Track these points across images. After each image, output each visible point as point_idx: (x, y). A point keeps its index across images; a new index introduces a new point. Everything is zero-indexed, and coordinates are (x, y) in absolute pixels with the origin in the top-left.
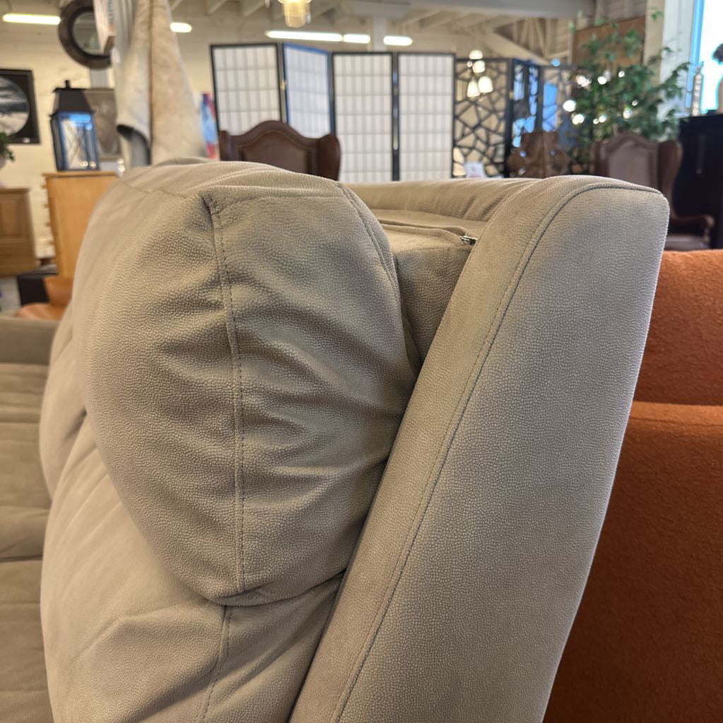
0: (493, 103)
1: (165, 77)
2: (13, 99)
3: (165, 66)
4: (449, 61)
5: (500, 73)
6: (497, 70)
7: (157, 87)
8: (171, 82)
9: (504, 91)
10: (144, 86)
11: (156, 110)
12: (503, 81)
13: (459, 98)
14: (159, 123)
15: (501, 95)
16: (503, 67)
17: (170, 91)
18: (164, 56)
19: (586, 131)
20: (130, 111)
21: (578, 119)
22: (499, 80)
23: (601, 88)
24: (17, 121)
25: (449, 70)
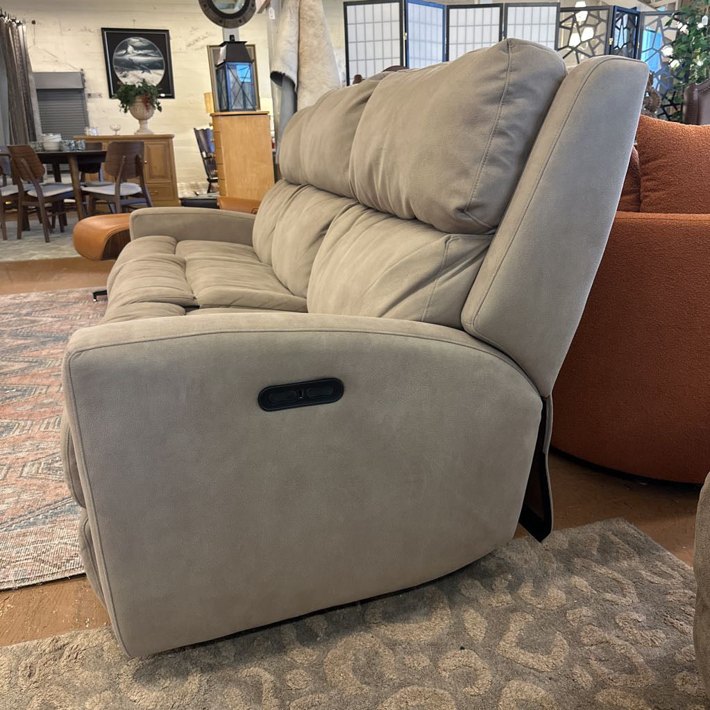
0: (592, 49)
1: (311, 31)
3: (312, 22)
4: (554, 10)
5: (601, 20)
6: (598, 17)
7: (304, 39)
8: (316, 36)
9: (603, 38)
10: (294, 39)
11: (302, 61)
12: (602, 28)
13: (561, 45)
14: (304, 71)
15: (601, 41)
16: (603, 15)
17: (315, 43)
18: (311, 13)
19: (682, 75)
20: (283, 60)
21: (675, 64)
22: (599, 27)
23: (698, 33)
24: (155, 77)
25: (553, 20)
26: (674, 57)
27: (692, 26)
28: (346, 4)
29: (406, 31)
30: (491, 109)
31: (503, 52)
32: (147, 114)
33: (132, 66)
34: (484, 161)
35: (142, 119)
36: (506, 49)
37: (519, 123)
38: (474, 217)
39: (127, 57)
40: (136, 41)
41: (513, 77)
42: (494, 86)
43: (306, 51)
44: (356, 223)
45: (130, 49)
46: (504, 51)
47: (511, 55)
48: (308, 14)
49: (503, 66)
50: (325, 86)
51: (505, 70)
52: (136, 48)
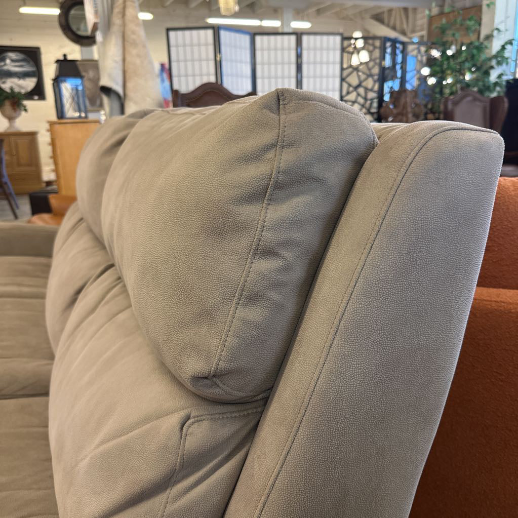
0: (370, 69)
1: (134, 52)
2: (27, 68)
3: (134, 44)
4: (338, 39)
5: (375, 47)
6: (373, 45)
7: (128, 58)
8: (139, 56)
9: (378, 61)
10: (119, 58)
11: (127, 77)
12: (377, 53)
13: (345, 66)
14: (130, 85)
15: (376, 63)
16: (378, 43)
17: (138, 61)
18: (134, 37)
19: (437, 90)
20: (110, 76)
21: (432, 81)
22: (374, 53)
23: (449, 58)
24: (29, 84)
25: (338, 46)
26: (431, 75)
27: (444, 53)
28: (168, 30)
29: (220, 52)
30: (249, 212)
31: (268, 112)
32: (14, 114)
33: (10, 74)
34: (240, 299)
35: (11, 119)
36: (275, 107)
37: (297, 236)
38: (226, 388)
39: (6, 68)
40: (12, 55)
41: (287, 158)
42: (255, 172)
43: (130, 68)
44: (105, 300)
45: (8, 61)
46: (271, 110)
47: (283, 117)
48: (131, 37)
49: (268, 137)
50: (148, 99)
51: (272, 146)
52: (13, 61)
